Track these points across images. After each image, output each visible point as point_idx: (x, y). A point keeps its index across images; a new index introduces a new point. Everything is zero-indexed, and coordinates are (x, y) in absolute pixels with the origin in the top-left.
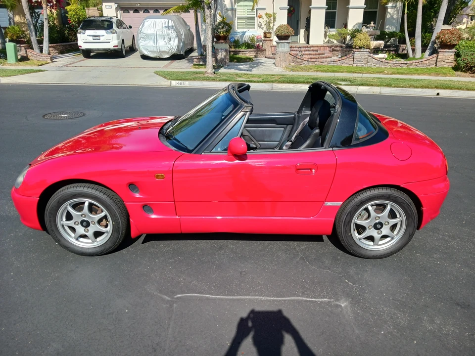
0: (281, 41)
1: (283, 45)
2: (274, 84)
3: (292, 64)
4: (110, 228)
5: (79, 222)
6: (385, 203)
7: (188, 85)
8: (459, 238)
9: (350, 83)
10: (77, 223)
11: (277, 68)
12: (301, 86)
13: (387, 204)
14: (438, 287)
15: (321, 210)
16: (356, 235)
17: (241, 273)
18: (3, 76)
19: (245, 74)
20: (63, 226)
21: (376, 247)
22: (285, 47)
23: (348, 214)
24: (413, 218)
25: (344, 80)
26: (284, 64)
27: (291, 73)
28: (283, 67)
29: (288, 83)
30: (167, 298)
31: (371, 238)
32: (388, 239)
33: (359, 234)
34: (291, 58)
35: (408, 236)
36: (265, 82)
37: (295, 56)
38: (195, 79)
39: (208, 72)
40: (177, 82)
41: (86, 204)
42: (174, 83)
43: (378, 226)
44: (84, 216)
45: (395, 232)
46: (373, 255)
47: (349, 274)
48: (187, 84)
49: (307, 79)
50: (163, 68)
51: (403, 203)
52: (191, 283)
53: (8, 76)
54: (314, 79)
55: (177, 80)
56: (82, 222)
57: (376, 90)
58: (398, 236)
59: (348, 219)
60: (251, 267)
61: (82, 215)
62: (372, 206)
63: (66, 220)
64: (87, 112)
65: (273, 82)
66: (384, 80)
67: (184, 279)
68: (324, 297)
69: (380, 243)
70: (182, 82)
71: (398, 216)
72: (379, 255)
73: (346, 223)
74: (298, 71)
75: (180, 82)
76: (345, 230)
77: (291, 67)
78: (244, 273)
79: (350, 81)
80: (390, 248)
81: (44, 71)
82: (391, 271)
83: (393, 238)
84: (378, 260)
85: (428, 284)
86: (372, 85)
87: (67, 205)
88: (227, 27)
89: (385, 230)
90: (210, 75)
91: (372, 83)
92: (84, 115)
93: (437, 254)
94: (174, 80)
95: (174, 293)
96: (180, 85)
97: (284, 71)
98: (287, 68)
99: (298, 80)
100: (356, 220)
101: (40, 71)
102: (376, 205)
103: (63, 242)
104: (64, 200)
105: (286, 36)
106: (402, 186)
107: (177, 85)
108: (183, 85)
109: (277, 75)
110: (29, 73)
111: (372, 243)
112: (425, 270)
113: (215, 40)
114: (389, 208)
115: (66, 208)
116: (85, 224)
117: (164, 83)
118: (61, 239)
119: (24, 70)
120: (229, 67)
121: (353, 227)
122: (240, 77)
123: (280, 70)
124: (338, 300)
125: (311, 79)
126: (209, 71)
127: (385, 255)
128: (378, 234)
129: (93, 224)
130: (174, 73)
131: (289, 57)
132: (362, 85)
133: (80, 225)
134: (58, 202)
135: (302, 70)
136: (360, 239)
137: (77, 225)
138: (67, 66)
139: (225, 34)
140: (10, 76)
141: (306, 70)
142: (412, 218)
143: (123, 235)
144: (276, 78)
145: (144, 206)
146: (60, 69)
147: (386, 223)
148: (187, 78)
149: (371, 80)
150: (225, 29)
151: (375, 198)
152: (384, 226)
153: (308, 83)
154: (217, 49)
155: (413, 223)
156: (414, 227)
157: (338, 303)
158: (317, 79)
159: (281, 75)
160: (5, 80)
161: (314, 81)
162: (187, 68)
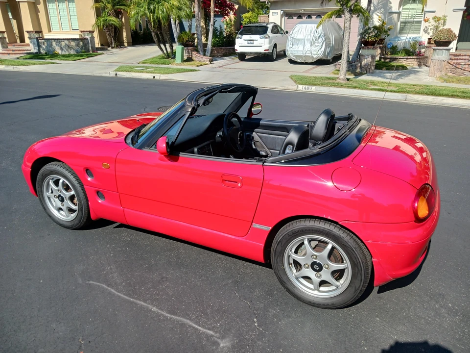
0: (439, 48)
1: (440, 51)
2: (410, 95)
3: (450, 74)
6: (327, 242)
7: (314, 91)
10: (55, 197)
11: (429, 77)
12: (443, 100)
13: (329, 243)
15: (250, 232)
17: (162, 279)
18: (164, 73)
19: (382, 82)
20: (48, 197)
21: (316, 292)
22: (442, 55)
23: (279, 243)
24: (360, 268)
26: (438, 74)
27: (445, 84)
28: (436, 78)
29: (427, 94)
30: (80, 281)
31: (307, 278)
33: (297, 270)
34: (449, 67)
36: (399, 92)
37: (455, 66)
38: (322, 85)
39: (340, 78)
40: (304, 86)
41: (61, 182)
42: (301, 88)
44: (60, 191)
45: (342, 281)
46: (309, 300)
47: (266, 313)
48: (313, 89)
49: (454, 92)
50: (303, 72)
52: (112, 274)
53: (167, 73)
55: (305, 84)
56: (60, 196)
58: (343, 285)
59: (279, 249)
60: (177, 275)
61: (58, 190)
62: (310, 241)
63: (51, 193)
65: (408, 92)
67: (111, 269)
68: (212, 329)
69: (321, 289)
70: (309, 86)
71: (344, 262)
72: (317, 303)
73: (277, 254)
74: (453, 82)
75: (307, 86)
76: (276, 261)
77: (446, 78)
78: (164, 279)
81: (198, 70)
83: (336, 288)
84: (317, 309)
87: (49, 179)
88: (376, 32)
89: (325, 275)
90: (342, 82)
94: (302, 84)
95: (91, 278)
96: (306, 90)
97: (436, 81)
98: (441, 78)
99: (441, 93)
100: (290, 253)
101: (195, 70)
103: (48, 211)
105: (446, 42)
106: (340, 223)
107: (304, 89)
108: (309, 90)
109: (420, 85)
110: (185, 72)
113: (363, 45)
114: (329, 247)
115: (48, 184)
116: (61, 198)
117: (291, 86)
118: (46, 208)
119: (183, 69)
120: (372, 74)
122: (375, 85)
123: (431, 80)
124: (223, 337)
125: (459, 92)
126: (342, 77)
127: (324, 305)
128: (319, 277)
129: (66, 200)
130: (305, 78)
131: (447, 67)
133: (58, 199)
134: (42, 176)
135: (459, 81)
136: (297, 277)
138: (219, 67)
139: (373, 39)
140: (169, 73)
141: (464, 82)
142: (358, 268)
144: (417, 89)
145: (98, 192)
146: (212, 70)
147: (327, 266)
148: (316, 83)
150: (374, 34)
151: (309, 230)
152: (324, 268)
153: (453, 96)
154: (362, 55)
155: (359, 275)
156: (361, 280)
157: (219, 341)
158: (466, 93)
159: (424, 86)
160: (164, 77)
161: (464, 95)
162: (327, 73)
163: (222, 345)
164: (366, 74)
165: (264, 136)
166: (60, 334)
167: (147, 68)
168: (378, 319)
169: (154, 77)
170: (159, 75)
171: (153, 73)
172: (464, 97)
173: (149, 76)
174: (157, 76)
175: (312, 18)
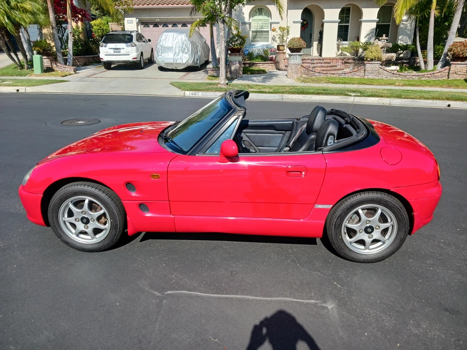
0: (293, 54)
1: (295, 57)
2: (285, 95)
3: (304, 76)
4: (108, 226)
5: (80, 219)
6: (376, 207)
7: (201, 96)
8: (455, 245)
9: (359, 94)
10: (77, 220)
11: (288, 79)
12: (311, 97)
13: (378, 208)
14: (427, 292)
15: (311, 213)
16: (347, 239)
17: (232, 273)
18: (29, 86)
19: (257, 85)
20: (64, 222)
21: (367, 251)
22: (297, 60)
23: (338, 217)
24: (404, 222)
25: (354, 92)
26: (295, 76)
27: (303, 84)
28: (294, 79)
29: (298, 93)
30: (157, 294)
31: (362, 242)
32: (380, 243)
33: (351, 237)
34: (302, 69)
35: (399, 241)
36: (276, 93)
37: (307, 68)
38: (208, 90)
39: (221, 83)
40: (191, 92)
41: (87, 202)
42: (188, 94)
43: (369, 230)
44: (84, 213)
45: (387, 237)
46: (364, 259)
47: (338, 276)
48: (200, 94)
49: (317, 90)
50: (178, 79)
51: (394, 207)
52: (182, 280)
53: (33, 86)
54: (324, 90)
55: (191, 90)
56: (82, 219)
57: (386, 101)
58: (389, 240)
59: (338, 223)
60: (241, 267)
61: (82, 212)
62: (363, 209)
63: (68, 217)
64: (102, 120)
65: (283, 93)
66: (394, 91)
67: (175, 276)
68: (311, 298)
69: (371, 247)
70: (196, 92)
71: (389, 220)
72: (370, 259)
73: (337, 226)
74: (309, 82)
75: (194, 92)
76: (335, 233)
77: (302, 79)
78: (234, 273)
79: (360, 92)
80: (381, 252)
81: (67, 81)
82: (382, 275)
83: (384, 243)
84: (369, 264)
85: (418, 289)
86: (382, 96)
87: (69, 203)
88: (241, 40)
89: (376, 235)
90: (223, 86)
91: (382, 95)
92: (99, 122)
93: (430, 260)
94: (188, 90)
95: (165, 289)
96: (193, 96)
97: (295, 82)
98: (298, 79)
99: (309, 91)
100: (346, 223)
102: (367, 209)
103: (64, 238)
104: (66, 197)
105: (298, 49)
106: (392, 190)
107: (191, 95)
108: (196, 96)
109: (288, 86)
110: (53, 83)
111: (363, 247)
112: (416, 275)
113: (229, 52)
114: (379, 212)
115: (67, 205)
116: (85, 220)
117: (178, 93)
118: (62, 235)
119: (48, 80)
120: (242, 79)
121: (343, 230)
122: (252, 88)
123: (292, 82)
124: (325, 302)
125: (321, 90)
127: (375, 259)
128: (370, 238)
129: (93, 221)
130: (188, 84)
131: (301, 70)
132: (372, 96)
133: (80, 222)
134: (61, 199)
135: (313, 81)
136: (351, 243)
137: (78, 221)
138: (88, 77)
139: (238, 46)
140: (35, 86)
141: (317, 82)
142: (403, 223)
143: (120, 233)
144: (287, 89)
145: (140, 205)
146: (82, 80)
147: (377, 227)
148: (201, 88)
149: (382, 92)
150: (239, 42)
151: (365, 201)
152: (375, 230)
153: (318, 94)
154: (231, 62)
155: (404, 228)
156: (405, 232)
157: (324, 305)
158: (327, 90)
159: (291, 86)
160: (30, 90)
161: (325, 92)
162: (201, 79)
163: (330, 307)
164: (236, 78)
165: (251, 136)
166: (188, 340)
167: (3, 81)
168: (411, 260)
169: (18, 90)
170: (24, 88)
171: (15, 86)
172: (326, 94)
173: (12, 90)
174: (22, 90)
175: (187, 26)
